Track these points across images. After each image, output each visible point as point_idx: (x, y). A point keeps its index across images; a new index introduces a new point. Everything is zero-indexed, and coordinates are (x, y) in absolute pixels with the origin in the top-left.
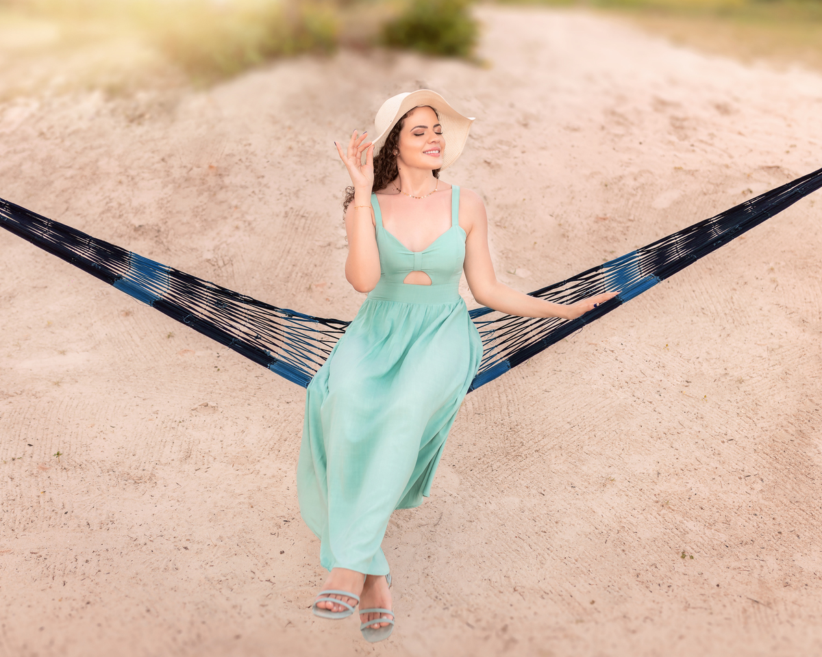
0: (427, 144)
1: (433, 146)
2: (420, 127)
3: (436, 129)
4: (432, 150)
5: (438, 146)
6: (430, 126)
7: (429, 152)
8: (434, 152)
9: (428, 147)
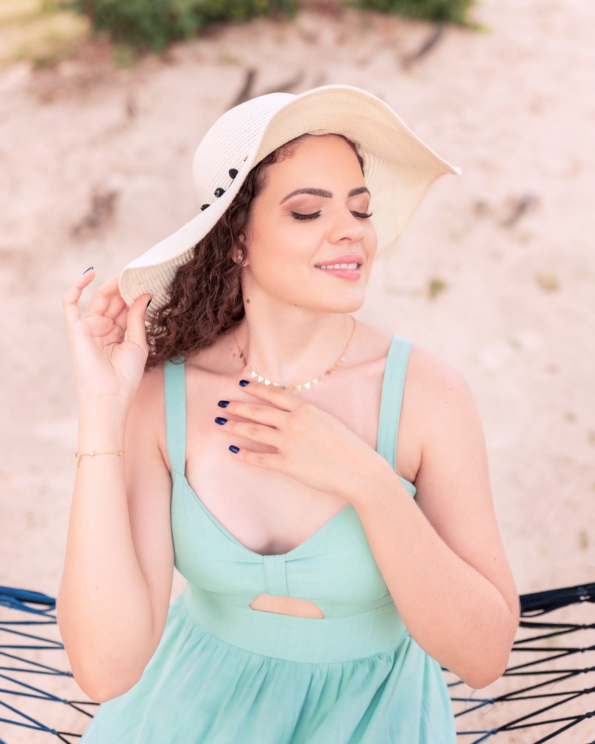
0: (326, 244)
1: (343, 250)
2: (311, 192)
3: (356, 203)
4: (340, 262)
5: (357, 251)
6: (340, 192)
7: (330, 267)
8: (344, 266)
9: (328, 253)
